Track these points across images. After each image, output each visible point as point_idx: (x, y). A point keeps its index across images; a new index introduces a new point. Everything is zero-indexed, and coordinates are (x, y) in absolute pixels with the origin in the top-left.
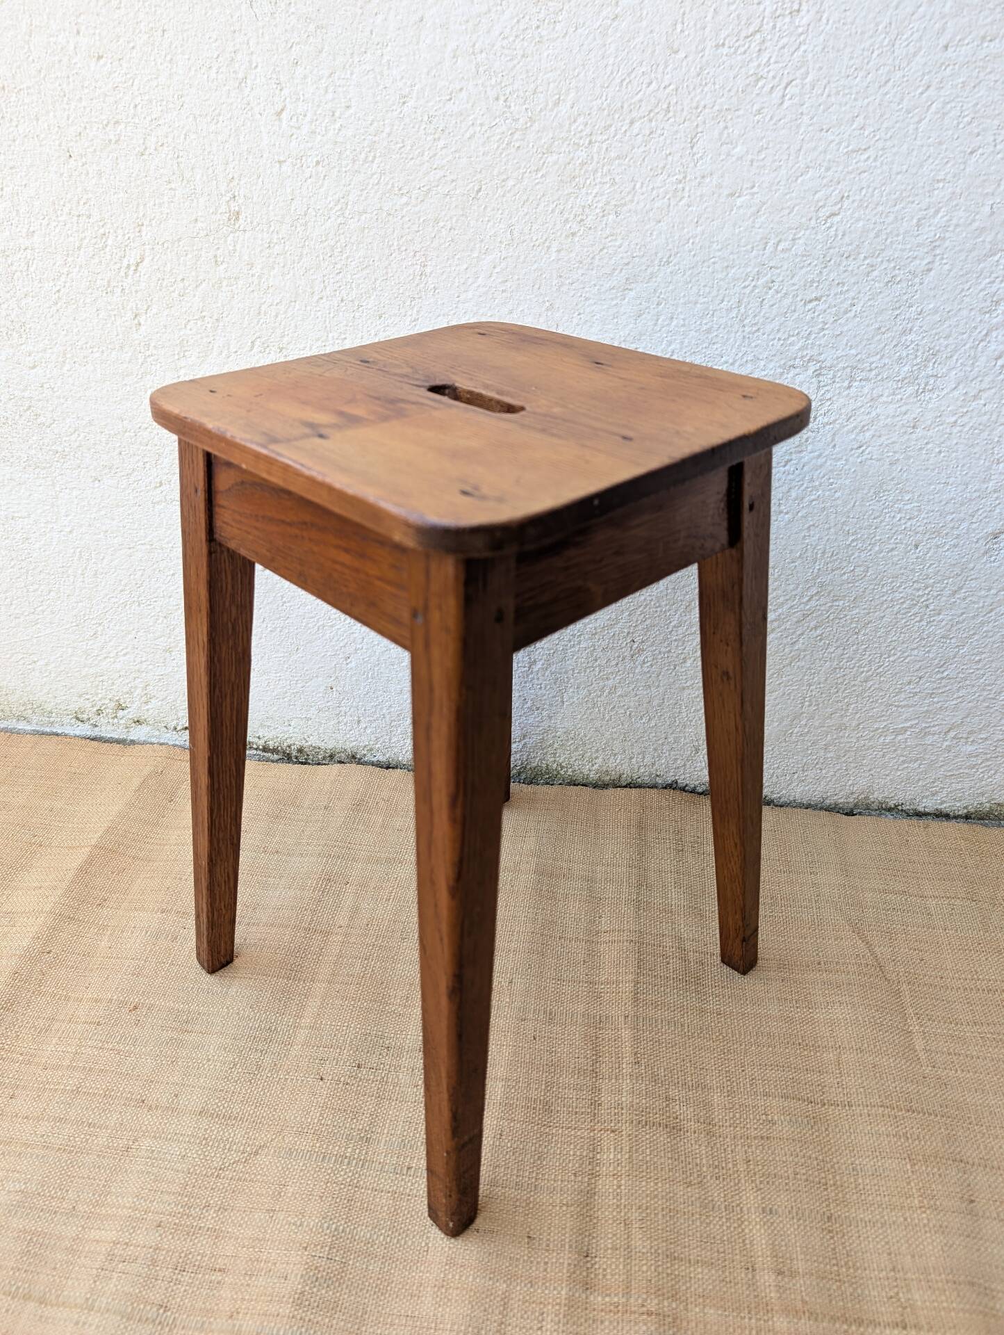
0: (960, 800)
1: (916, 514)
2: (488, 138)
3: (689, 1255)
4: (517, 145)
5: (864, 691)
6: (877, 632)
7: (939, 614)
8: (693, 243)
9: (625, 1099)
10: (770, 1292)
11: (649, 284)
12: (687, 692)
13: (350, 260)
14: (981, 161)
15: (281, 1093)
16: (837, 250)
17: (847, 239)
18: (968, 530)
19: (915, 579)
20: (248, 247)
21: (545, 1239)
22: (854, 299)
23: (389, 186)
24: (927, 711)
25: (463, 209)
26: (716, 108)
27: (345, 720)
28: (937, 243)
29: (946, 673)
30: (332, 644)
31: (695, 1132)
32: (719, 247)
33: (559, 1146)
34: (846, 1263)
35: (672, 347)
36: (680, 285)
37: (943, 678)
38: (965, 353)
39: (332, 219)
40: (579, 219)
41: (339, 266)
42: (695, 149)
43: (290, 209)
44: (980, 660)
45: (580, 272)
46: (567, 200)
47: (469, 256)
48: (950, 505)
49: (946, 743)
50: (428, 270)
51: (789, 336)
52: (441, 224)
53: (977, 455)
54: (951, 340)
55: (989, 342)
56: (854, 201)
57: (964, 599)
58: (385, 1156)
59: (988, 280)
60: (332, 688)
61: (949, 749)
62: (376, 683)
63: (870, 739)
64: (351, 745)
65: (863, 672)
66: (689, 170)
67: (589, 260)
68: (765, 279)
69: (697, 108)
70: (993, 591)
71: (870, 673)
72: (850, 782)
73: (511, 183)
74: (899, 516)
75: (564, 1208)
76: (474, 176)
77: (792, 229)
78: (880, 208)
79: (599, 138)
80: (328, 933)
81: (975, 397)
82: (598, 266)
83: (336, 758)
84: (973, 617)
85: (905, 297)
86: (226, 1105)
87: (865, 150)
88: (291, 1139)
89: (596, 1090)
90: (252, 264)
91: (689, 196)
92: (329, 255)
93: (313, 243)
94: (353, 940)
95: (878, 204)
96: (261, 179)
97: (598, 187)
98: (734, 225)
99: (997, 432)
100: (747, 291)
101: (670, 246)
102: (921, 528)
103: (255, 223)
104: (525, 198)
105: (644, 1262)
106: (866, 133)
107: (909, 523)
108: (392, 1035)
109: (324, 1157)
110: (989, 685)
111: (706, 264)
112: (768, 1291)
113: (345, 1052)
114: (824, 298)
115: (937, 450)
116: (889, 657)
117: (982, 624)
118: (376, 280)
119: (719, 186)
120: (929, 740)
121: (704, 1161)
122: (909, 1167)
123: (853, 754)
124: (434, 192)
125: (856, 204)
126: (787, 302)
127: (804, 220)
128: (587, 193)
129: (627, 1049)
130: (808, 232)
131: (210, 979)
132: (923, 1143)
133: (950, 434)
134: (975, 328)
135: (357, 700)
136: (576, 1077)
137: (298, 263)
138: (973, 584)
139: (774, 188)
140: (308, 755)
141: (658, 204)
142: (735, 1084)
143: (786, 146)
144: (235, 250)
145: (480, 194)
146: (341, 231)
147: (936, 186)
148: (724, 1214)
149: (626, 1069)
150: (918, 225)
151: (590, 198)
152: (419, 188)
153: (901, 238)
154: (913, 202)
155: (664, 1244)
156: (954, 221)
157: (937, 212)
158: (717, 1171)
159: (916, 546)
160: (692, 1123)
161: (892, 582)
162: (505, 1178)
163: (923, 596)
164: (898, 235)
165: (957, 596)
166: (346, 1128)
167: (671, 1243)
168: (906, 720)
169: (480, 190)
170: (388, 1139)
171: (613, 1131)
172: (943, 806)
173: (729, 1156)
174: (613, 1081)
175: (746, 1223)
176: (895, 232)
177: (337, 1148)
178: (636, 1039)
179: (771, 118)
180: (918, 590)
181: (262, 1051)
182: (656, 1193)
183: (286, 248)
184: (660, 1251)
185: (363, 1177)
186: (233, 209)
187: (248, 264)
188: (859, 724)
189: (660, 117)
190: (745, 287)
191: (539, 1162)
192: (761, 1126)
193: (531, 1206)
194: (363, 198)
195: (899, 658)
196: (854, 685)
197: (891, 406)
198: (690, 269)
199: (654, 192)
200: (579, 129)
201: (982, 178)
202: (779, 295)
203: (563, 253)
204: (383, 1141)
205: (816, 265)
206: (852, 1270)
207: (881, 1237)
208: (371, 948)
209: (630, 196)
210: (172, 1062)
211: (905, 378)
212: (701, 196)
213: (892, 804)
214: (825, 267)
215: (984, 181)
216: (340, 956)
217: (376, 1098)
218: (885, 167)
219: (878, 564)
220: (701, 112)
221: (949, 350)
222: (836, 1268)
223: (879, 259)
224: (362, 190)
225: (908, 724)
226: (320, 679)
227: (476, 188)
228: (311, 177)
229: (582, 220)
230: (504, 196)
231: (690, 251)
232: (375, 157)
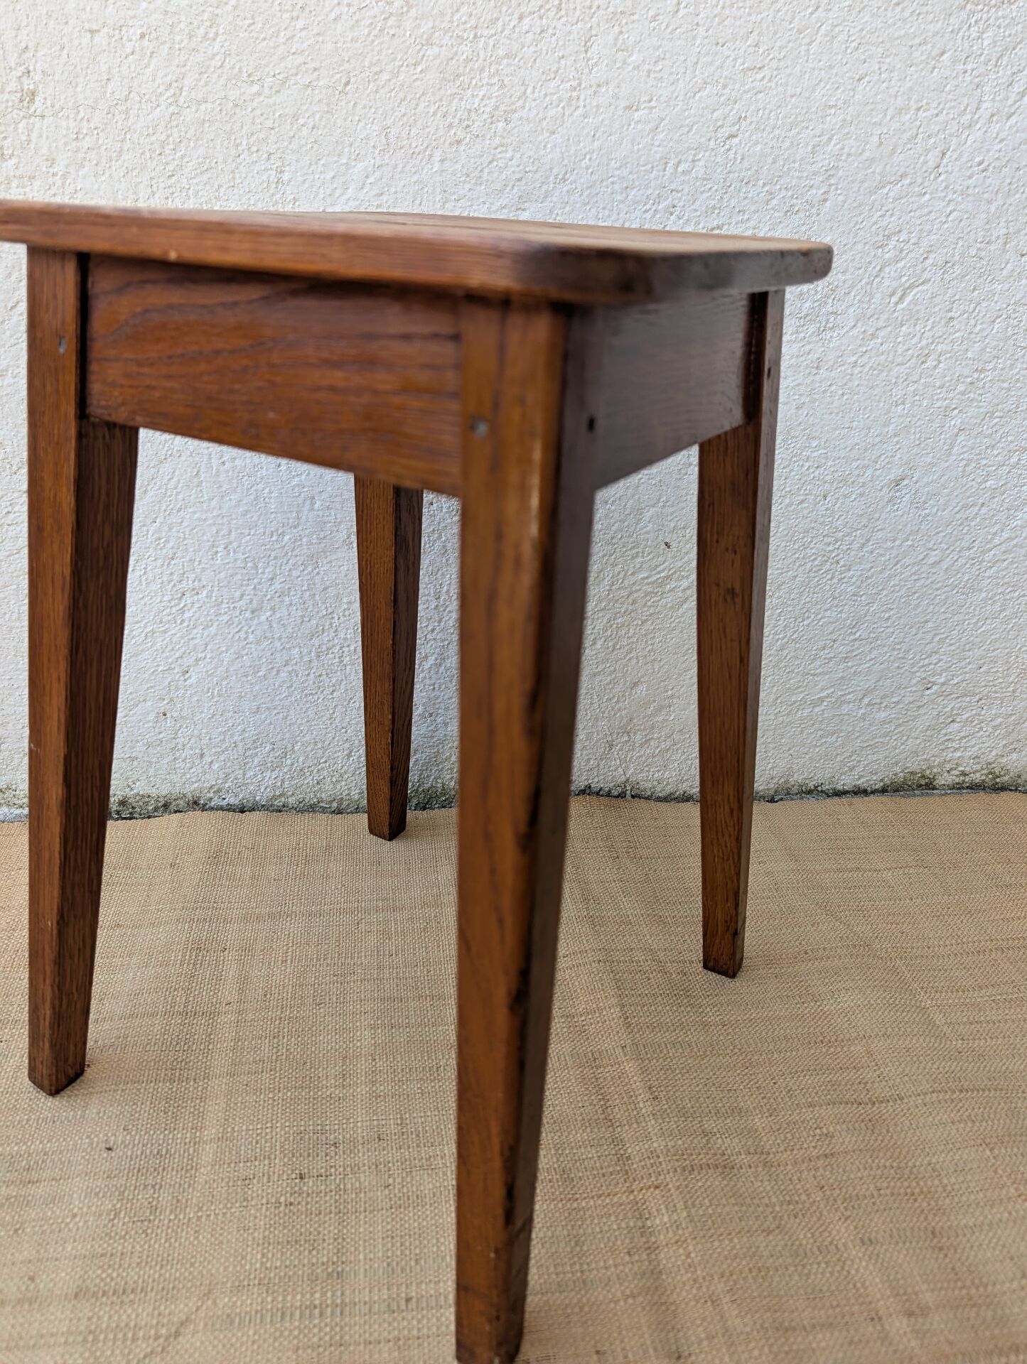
0: (876, 773)
1: (823, 461)
2: (357, 22)
3: (802, 1320)
4: (392, 33)
5: (780, 661)
6: (790, 594)
7: (849, 570)
8: (590, 159)
9: (657, 1144)
10: (909, 1340)
11: (544, 204)
12: (598, 678)
13: (185, 160)
14: (868, 89)
15: (196, 1238)
16: (737, 175)
17: (746, 164)
18: (873, 477)
19: (825, 533)
20: (47, 138)
21: (619, 1350)
22: (754, 228)
23: (236, 71)
24: (842, 678)
25: (328, 104)
26: (611, 9)
27: (184, 755)
28: (831, 172)
29: (858, 634)
30: (164, 655)
31: (750, 1167)
32: (618, 164)
33: (596, 1221)
34: (973, 1283)
36: (578, 205)
37: (855, 640)
38: (862, 288)
39: (162, 107)
40: (465, 124)
41: (171, 167)
42: (589, 54)
43: (106, 92)
44: (889, 618)
45: (467, 186)
46: (451, 102)
47: (336, 162)
48: (855, 451)
49: (861, 711)
50: (286, 177)
52: (301, 121)
53: (877, 398)
54: (848, 276)
55: (883, 278)
56: (751, 122)
57: (872, 552)
58: (370, 1292)
59: (879, 214)
60: (165, 715)
61: (863, 718)
62: (224, 701)
63: (788, 714)
64: (192, 788)
65: (778, 640)
66: (584, 76)
67: (477, 173)
68: (666, 203)
69: (590, 8)
70: (897, 543)
71: (785, 640)
72: (770, 766)
73: (385, 76)
74: (807, 465)
75: (630, 1301)
76: (340, 65)
77: (691, 149)
78: (777, 132)
79: (486, 32)
80: (213, 1015)
81: (873, 336)
82: (487, 181)
83: (173, 807)
84: (882, 572)
85: (804, 229)
87: (760, 68)
88: (226, 1300)
89: (617, 1142)
90: (53, 160)
91: (585, 106)
92: (158, 152)
93: (136, 136)
94: (250, 1017)
95: (774, 128)
96: (65, 52)
97: (485, 88)
98: (633, 141)
99: (894, 373)
101: (566, 162)
102: (828, 478)
103: (57, 106)
104: (401, 95)
105: (753, 1344)
106: (761, 51)
107: (817, 472)
108: (336, 1127)
109: (283, 1314)
110: (899, 643)
111: (604, 184)
112: (905, 1340)
113: (277, 1161)
115: (840, 392)
116: (803, 621)
117: (890, 577)
118: (220, 186)
119: (616, 97)
120: (845, 709)
121: (774, 1199)
122: (988, 1152)
123: (771, 733)
124: (292, 82)
125: (753, 126)
127: (703, 140)
128: (473, 95)
129: (638, 1084)
130: (707, 154)
131: (51, 1102)
132: (990, 1123)
133: (852, 375)
134: (870, 263)
135: (199, 727)
136: (588, 1130)
137: (117, 161)
138: (880, 535)
139: (672, 103)
140: (133, 808)
141: (551, 113)
142: (772, 1100)
143: (682, 58)
144: (29, 141)
145: (348, 88)
146: (174, 123)
147: (828, 112)
148: (820, 1258)
149: (646, 1108)
150: (813, 153)
151: (477, 101)
152: (274, 76)
153: (797, 165)
154: (807, 128)
155: (768, 1314)
156: (846, 150)
157: (830, 139)
158: (791, 1207)
159: (825, 497)
160: (743, 1156)
161: (804, 537)
162: (542, 1281)
163: (833, 551)
164: (794, 162)
165: (865, 549)
166: (304, 1265)
167: (776, 1311)
168: (822, 690)
169: (347, 83)
170: (367, 1267)
171: (657, 1187)
172: (860, 782)
173: (798, 1186)
174: (635, 1126)
175: (849, 1263)
176: (791, 160)
177: (299, 1297)
178: (644, 1070)
179: (667, 26)
180: (829, 544)
181: (153, 1186)
182: (735, 1251)
183: (101, 141)
184: (766, 1325)
185: (347, 1329)
186: (26, 87)
187: (47, 160)
188: (777, 699)
189: (551, 14)
190: (646, 211)
191: (578, 1249)
192: (820, 1143)
193: (586, 1309)
194: (202, 83)
195: (813, 621)
196: (770, 655)
197: (795, 345)
198: (587, 188)
199: (548, 98)
200: (463, 20)
201: (870, 107)
202: (681, 222)
203: (447, 164)
204: (362, 1270)
205: (716, 191)
206: (981, 1289)
207: (994, 1241)
208: (277, 1022)
209: (521, 102)
210: (16, 1231)
211: (807, 315)
212: (598, 106)
213: (811, 785)
214: (726, 193)
215: (872, 110)
216: (237, 1040)
217: (336, 1214)
218: (780, 89)
219: (789, 519)
220: (594, 13)
221: (846, 286)
222: (964, 1292)
223: (778, 187)
224: (201, 73)
225: (825, 694)
226: (149, 703)
227: (344, 81)
228: (133, 53)
229: (468, 126)
230: (377, 92)
231: (587, 168)
232: (217, 34)
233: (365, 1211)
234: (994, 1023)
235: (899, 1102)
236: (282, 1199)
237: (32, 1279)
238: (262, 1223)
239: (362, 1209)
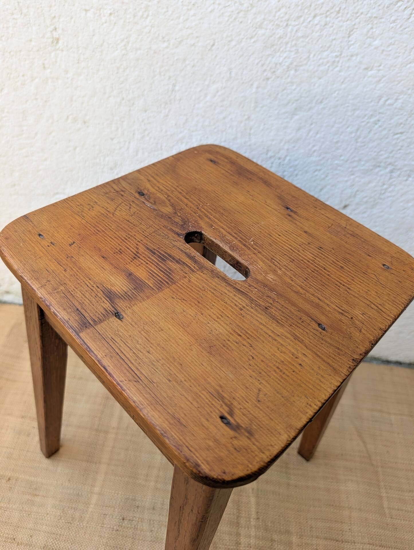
2: (223, 13)
4: (240, 20)
8: (338, 93)
9: (253, 541)
11: (308, 113)
13: (128, 77)
15: (85, 535)
20: (64, 61)
23: (157, 35)
25: (202, 55)
26: (369, 15)
32: (353, 97)
35: (315, 148)
36: (326, 115)
39: (119, 51)
41: (122, 79)
42: (350, 39)
43: (92, 41)
45: (269, 101)
46: (267, 58)
47: (203, 83)
50: (177, 88)
51: (381, 151)
66: (344, 50)
67: (275, 95)
68: (374, 119)
69: (357, 13)
73: (233, 43)
76: (211, 36)
77: (397, 93)
79: (293, 23)
82: (280, 99)
86: (57, 543)
89: (238, 535)
90: (67, 71)
91: (341, 66)
92: (116, 72)
93: (106, 63)
96: (73, 20)
97: (287, 53)
98: (364, 86)
100: (363, 124)
101: (324, 94)
103: (69, 47)
104: (241, 54)
108: (140, 499)
111: (343, 106)
113: (117, 510)
114: (405, 134)
118: (144, 90)
119: (360, 63)
124: (185, 43)
126: (384, 133)
128: (280, 56)
131: (47, 459)
136: (229, 526)
137: (97, 74)
139: (392, 69)
141: (322, 68)
142: (303, 530)
143: (405, 45)
144: (56, 62)
145: (214, 47)
146: (124, 59)
149: (253, 523)
151: (281, 59)
152: (176, 39)
169: (213, 45)
174: (246, 529)
179: (401, 27)
183: (89, 65)
186: (55, 36)
187: (64, 71)
189: (333, 15)
190: (363, 122)
194: (139, 40)
198: (333, 108)
199: (321, 61)
200: (282, 16)
202: (381, 128)
205: (405, 115)
209: (306, 61)
210: (29, 515)
212: (349, 67)
214: (410, 117)
217: (132, 539)
220: (359, 16)
227: (211, 44)
228: (106, 22)
229: (274, 72)
230: (228, 50)
231: (335, 98)
232: (148, 16)
233: (142, 540)
234: (408, 512)
235: (353, 544)
236: (115, 528)
237: (31, 536)
238: (107, 536)
239: (141, 539)
